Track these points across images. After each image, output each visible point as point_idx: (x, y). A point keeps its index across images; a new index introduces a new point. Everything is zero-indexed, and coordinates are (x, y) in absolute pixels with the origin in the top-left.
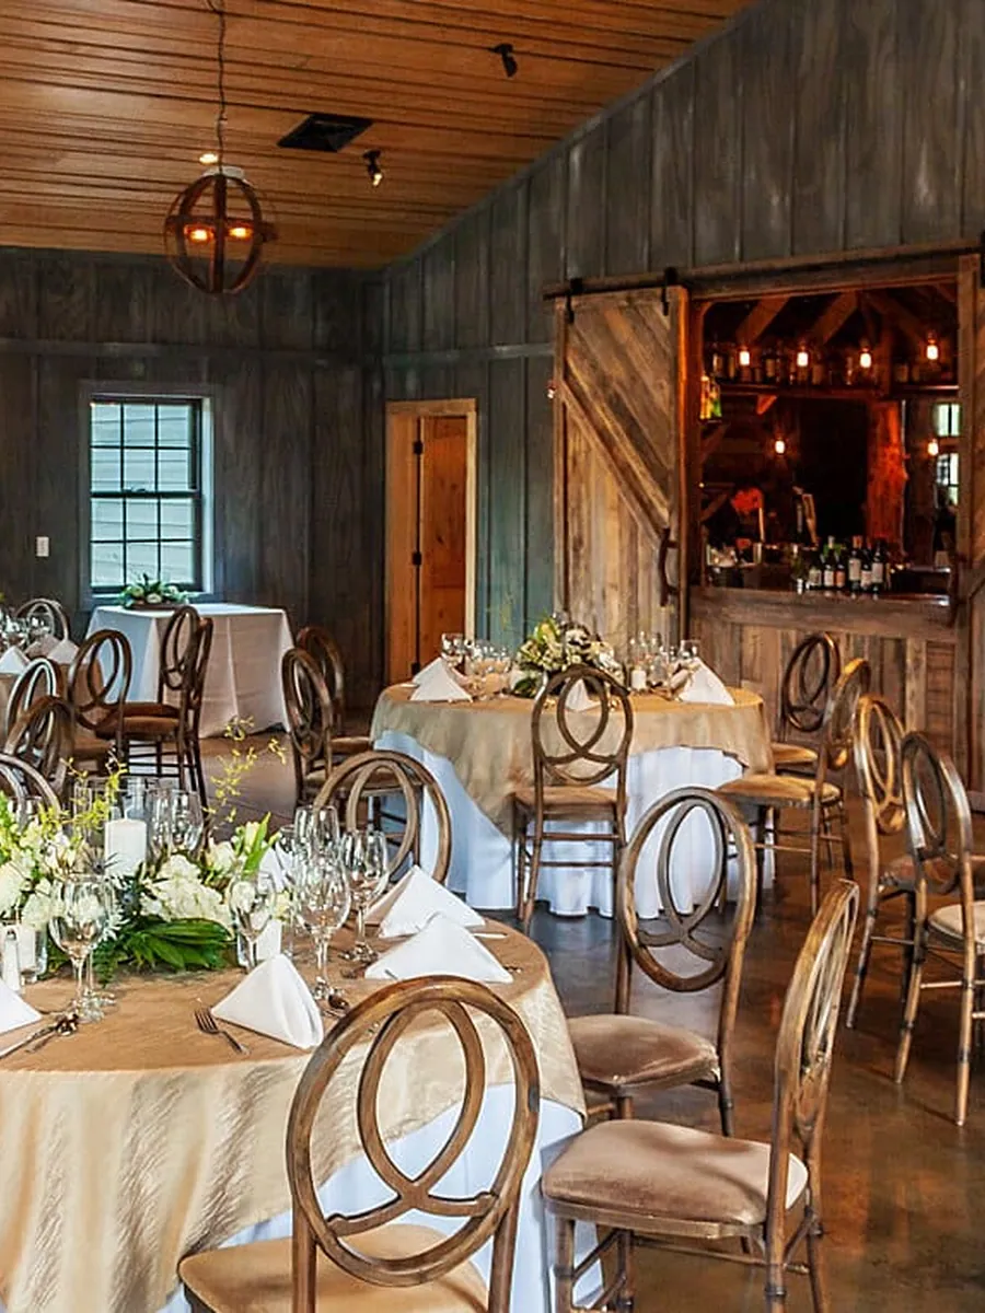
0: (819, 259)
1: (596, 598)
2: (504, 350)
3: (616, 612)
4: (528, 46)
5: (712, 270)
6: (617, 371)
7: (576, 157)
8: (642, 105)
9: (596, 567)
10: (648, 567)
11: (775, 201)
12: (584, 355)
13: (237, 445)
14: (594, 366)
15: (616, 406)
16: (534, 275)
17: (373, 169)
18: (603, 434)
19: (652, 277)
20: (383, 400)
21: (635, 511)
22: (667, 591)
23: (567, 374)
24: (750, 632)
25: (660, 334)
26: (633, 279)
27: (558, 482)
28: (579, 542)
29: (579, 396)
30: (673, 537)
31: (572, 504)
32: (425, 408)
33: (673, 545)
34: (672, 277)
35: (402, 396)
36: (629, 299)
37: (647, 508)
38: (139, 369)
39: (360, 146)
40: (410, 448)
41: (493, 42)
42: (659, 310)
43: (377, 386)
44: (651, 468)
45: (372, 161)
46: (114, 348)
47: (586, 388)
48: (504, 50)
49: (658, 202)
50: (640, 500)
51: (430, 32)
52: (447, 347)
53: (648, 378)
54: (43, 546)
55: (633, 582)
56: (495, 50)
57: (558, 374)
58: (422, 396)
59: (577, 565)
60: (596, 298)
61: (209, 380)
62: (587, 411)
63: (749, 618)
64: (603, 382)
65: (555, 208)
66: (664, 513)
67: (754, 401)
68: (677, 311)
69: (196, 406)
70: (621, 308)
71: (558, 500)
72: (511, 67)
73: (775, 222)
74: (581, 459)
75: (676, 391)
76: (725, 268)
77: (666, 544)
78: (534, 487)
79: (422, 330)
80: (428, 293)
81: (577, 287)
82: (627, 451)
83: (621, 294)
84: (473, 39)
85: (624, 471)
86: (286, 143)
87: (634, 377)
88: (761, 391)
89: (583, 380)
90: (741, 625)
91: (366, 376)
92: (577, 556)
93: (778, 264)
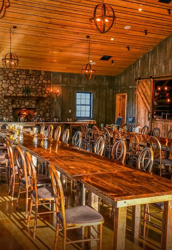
0: (168, 75)
1: (141, 120)
2: (130, 87)
3: (143, 121)
4: (131, 47)
5: (155, 77)
6: (144, 90)
7: (140, 61)
8: (148, 54)
9: (141, 116)
10: (147, 116)
11: (163, 67)
12: (140, 87)
13: (96, 99)
14: (141, 89)
15: (144, 94)
16: (134, 77)
17: (113, 63)
18: (142, 98)
19: (148, 77)
20: (116, 93)
21: (145, 108)
22: (149, 119)
23: (138, 90)
24: (158, 124)
25: (150, 85)
26: (146, 78)
27: (137, 104)
28: (139, 112)
29: (139, 93)
30: (150, 112)
31: (138, 107)
32: (121, 94)
33: (150, 113)
34: (151, 77)
35: (118, 93)
36: (146, 80)
37: (147, 108)
38: (83, 89)
39: (111, 60)
40: (119, 100)
41: (127, 46)
42: (149, 82)
43: (115, 91)
44: (148, 102)
45: (112, 62)
46: (80, 86)
47: (140, 92)
48: (128, 47)
49: (149, 68)
50: (146, 107)
51: (118, 45)
52: (124, 86)
53: (148, 91)
54: (70, 111)
55: (145, 118)
56: (127, 47)
57: (137, 90)
58: (120, 93)
59: (139, 116)
60: (142, 80)
61: (93, 90)
62: (140, 95)
63: (158, 122)
64: (142, 91)
65: (137, 68)
66: (149, 109)
67: (166, 94)
68: (151, 82)
69: (91, 93)
70: (145, 81)
71: (137, 107)
72: (129, 49)
73: (163, 70)
74: (139, 101)
75: (151, 93)
76: (157, 76)
77: (149, 113)
78: (133, 105)
79: (121, 84)
80: (122, 79)
81: (140, 79)
82: (145, 100)
83: (145, 80)
84: (124, 46)
85: (145, 103)
86: (101, 59)
87: (146, 91)
88: (167, 93)
89: (140, 91)
90: (157, 124)
91: (113, 90)
92: (139, 114)
93: (163, 76)
